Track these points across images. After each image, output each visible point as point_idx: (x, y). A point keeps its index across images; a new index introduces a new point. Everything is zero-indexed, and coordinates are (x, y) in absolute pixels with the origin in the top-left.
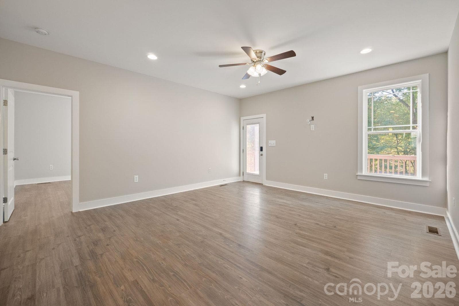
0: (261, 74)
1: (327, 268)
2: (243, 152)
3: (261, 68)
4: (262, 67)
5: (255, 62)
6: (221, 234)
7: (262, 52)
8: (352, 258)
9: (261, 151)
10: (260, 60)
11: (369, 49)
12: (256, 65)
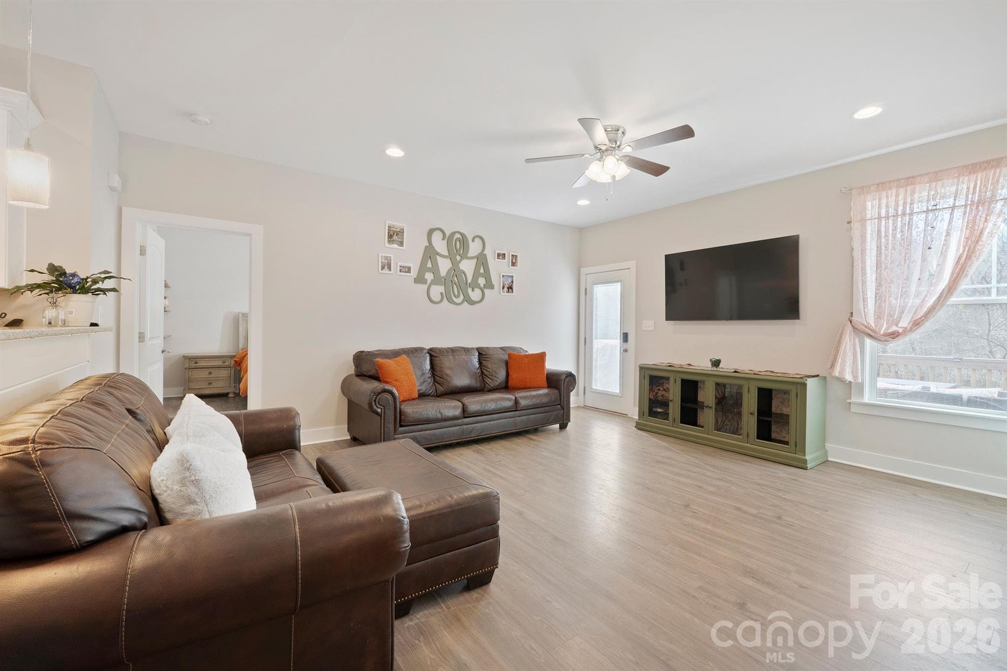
0: (616, 175)
1: (740, 603)
2: (585, 345)
3: (615, 163)
4: (618, 160)
5: (603, 152)
6: (520, 514)
7: (618, 130)
8: (805, 588)
9: (624, 342)
10: (615, 148)
11: (875, 108)
12: (604, 157)
